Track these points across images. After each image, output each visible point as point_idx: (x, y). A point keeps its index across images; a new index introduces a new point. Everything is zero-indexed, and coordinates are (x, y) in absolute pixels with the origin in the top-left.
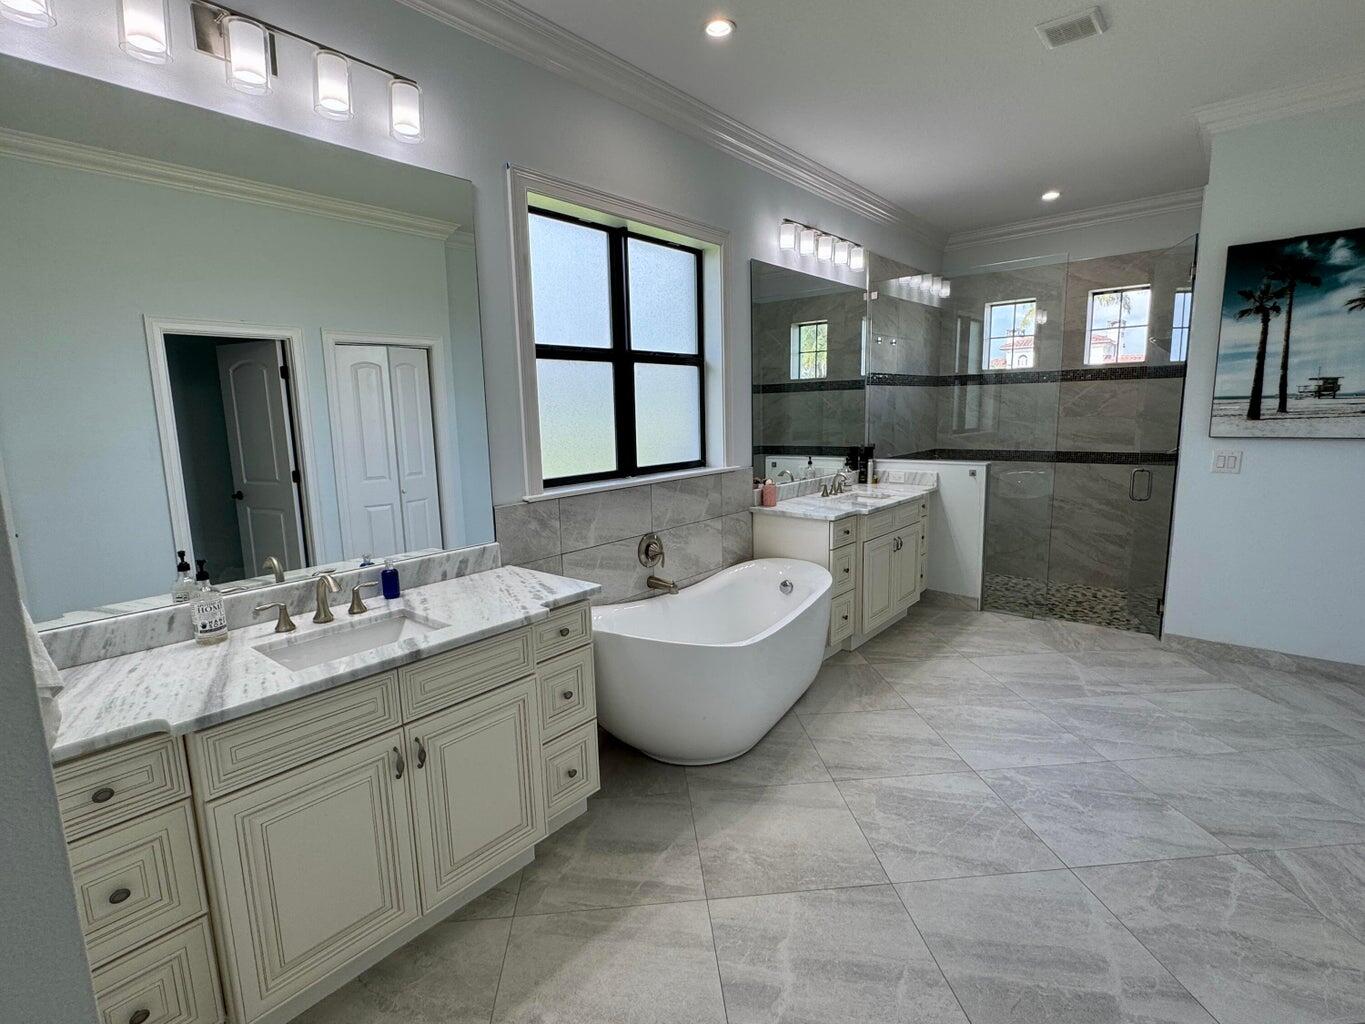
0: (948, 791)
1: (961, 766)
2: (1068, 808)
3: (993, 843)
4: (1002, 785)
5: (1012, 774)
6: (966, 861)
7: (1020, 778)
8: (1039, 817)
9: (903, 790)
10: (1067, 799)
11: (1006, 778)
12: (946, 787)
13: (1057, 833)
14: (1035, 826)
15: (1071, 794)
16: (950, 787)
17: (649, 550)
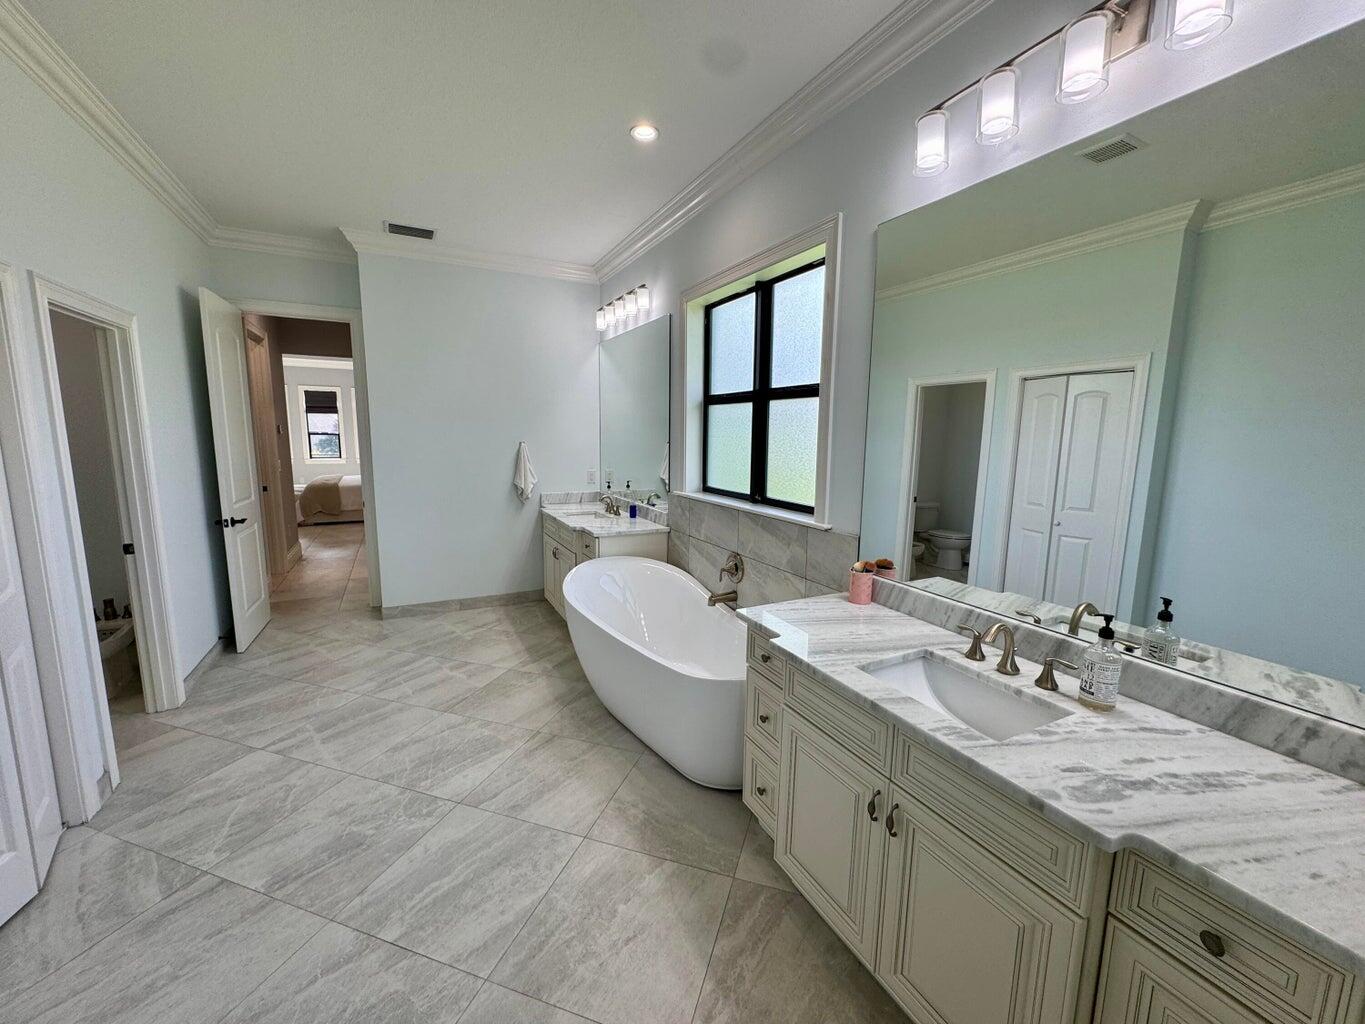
0: (464, 773)
1: (473, 801)
2: (362, 821)
3: (407, 759)
4: (428, 806)
5: (429, 822)
6: (418, 741)
7: (417, 824)
8: (385, 797)
9: (492, 754)
10: (368, 829)
11: (429, 814)
12: (467, 775)
13: (367, 793)
14: (386, 788)
15: (365, 837)
16: (464, 777)
17: (736, 569)
